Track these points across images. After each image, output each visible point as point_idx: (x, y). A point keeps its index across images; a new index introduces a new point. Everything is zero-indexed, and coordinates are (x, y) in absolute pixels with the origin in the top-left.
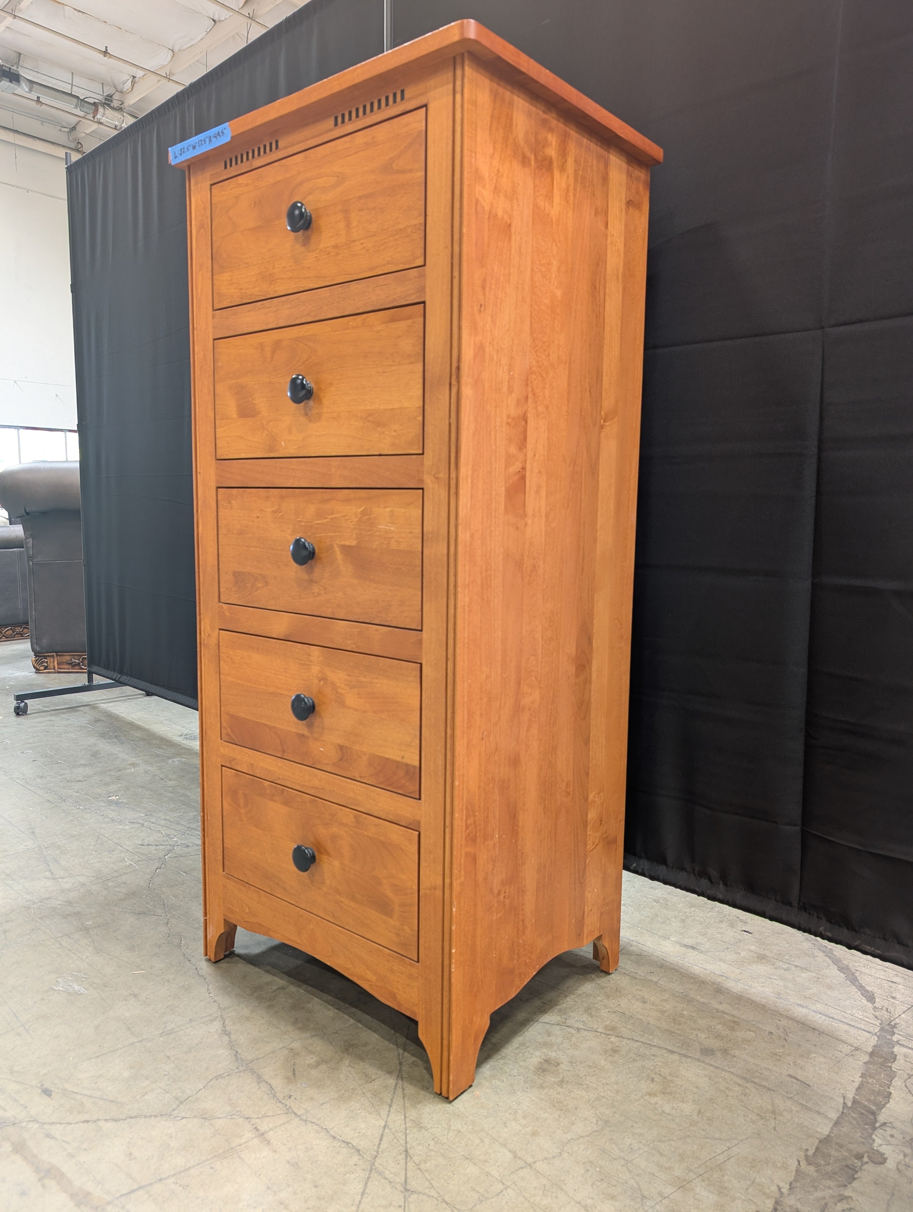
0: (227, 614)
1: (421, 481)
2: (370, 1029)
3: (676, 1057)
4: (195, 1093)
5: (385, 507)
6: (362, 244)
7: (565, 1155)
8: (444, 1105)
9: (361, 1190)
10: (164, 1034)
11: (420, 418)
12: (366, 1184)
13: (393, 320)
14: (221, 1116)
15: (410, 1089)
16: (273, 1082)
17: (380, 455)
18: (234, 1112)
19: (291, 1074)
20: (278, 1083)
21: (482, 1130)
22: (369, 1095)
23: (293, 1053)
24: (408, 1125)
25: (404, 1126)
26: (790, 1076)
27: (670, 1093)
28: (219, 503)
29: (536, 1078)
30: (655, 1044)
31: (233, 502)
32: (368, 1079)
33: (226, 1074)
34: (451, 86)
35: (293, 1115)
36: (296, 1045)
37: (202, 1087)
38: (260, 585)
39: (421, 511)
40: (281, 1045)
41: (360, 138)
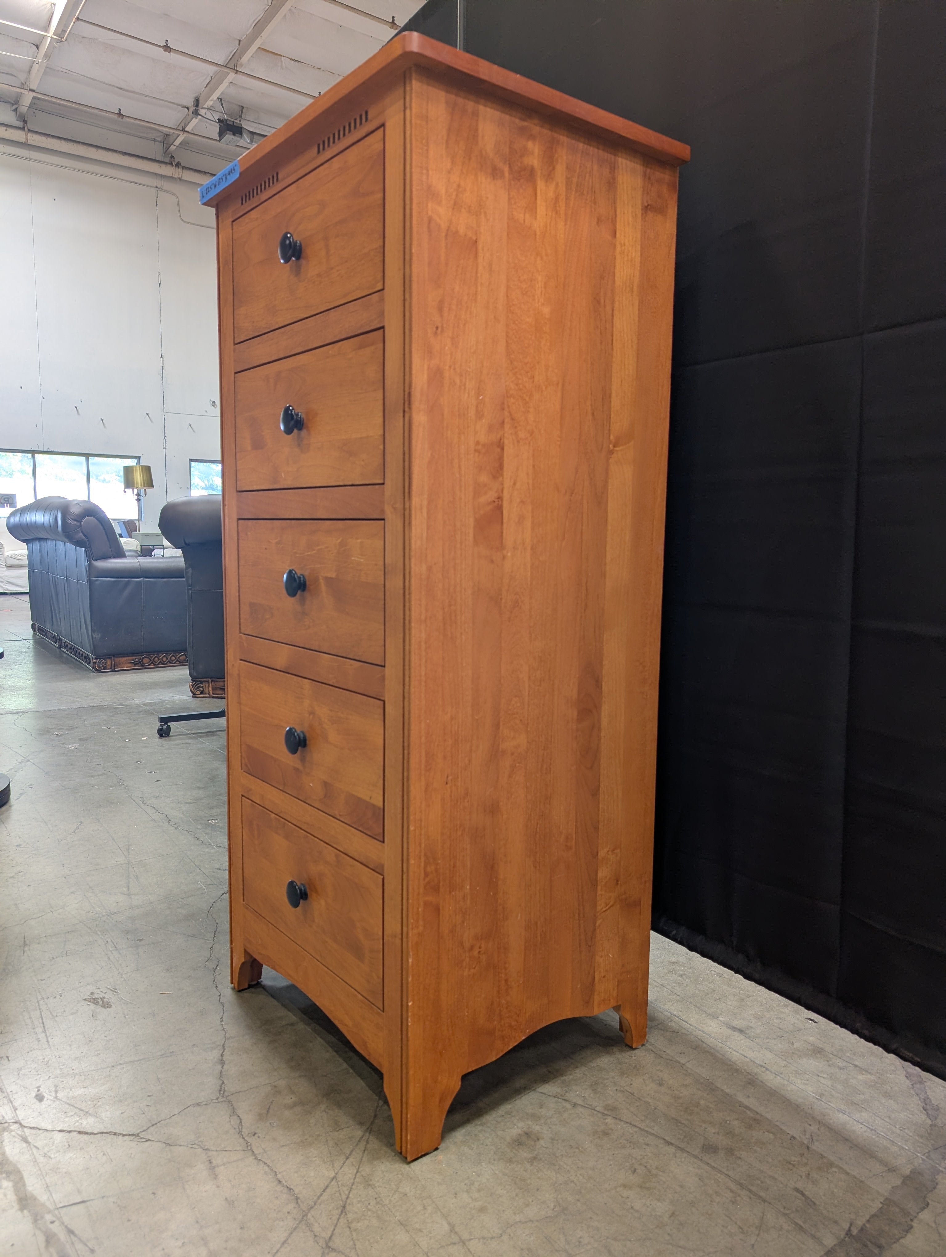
0: (245, 644)
1: (383, 511)
2: (359, 1076)
3: (671, 1149)
4: (169, 1117)
5: (357, 539)
6: (338, 271)
7: (505, 1237)
8: (401, 1165)
9: (283, 1240)
10: (164, 1056)
11: (381, 447)
12: (291, 1233)
13: (361, 347)
14: (182, 1144)
15: (374, 1143)
16: (244, 1117)
17: (353, 485)
18: (196, 1142)
19: (265, 1111)
20: (248, 1119)
21: (429, 1197)
22: (331, 1143)
23: (277, 1091)
24: (357, 1180)
25: (352, 1181)
26: (797, 1190)
27: (648, 1189)
28: (240, 534)
29: (509, 1151)
30: (653, 1132)
31: (249, 533)
32: (337, 1127)
33: (204, 1103)
34: (402, 102)
35: (250, 1153)
36: (282, 1083)
37: (176, 1113)
38: (267, 617)
39: (383, 543)
40: (268, 1081)
41: (336, 164)
